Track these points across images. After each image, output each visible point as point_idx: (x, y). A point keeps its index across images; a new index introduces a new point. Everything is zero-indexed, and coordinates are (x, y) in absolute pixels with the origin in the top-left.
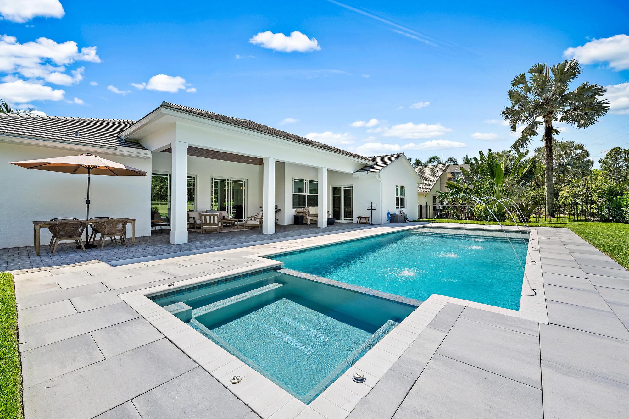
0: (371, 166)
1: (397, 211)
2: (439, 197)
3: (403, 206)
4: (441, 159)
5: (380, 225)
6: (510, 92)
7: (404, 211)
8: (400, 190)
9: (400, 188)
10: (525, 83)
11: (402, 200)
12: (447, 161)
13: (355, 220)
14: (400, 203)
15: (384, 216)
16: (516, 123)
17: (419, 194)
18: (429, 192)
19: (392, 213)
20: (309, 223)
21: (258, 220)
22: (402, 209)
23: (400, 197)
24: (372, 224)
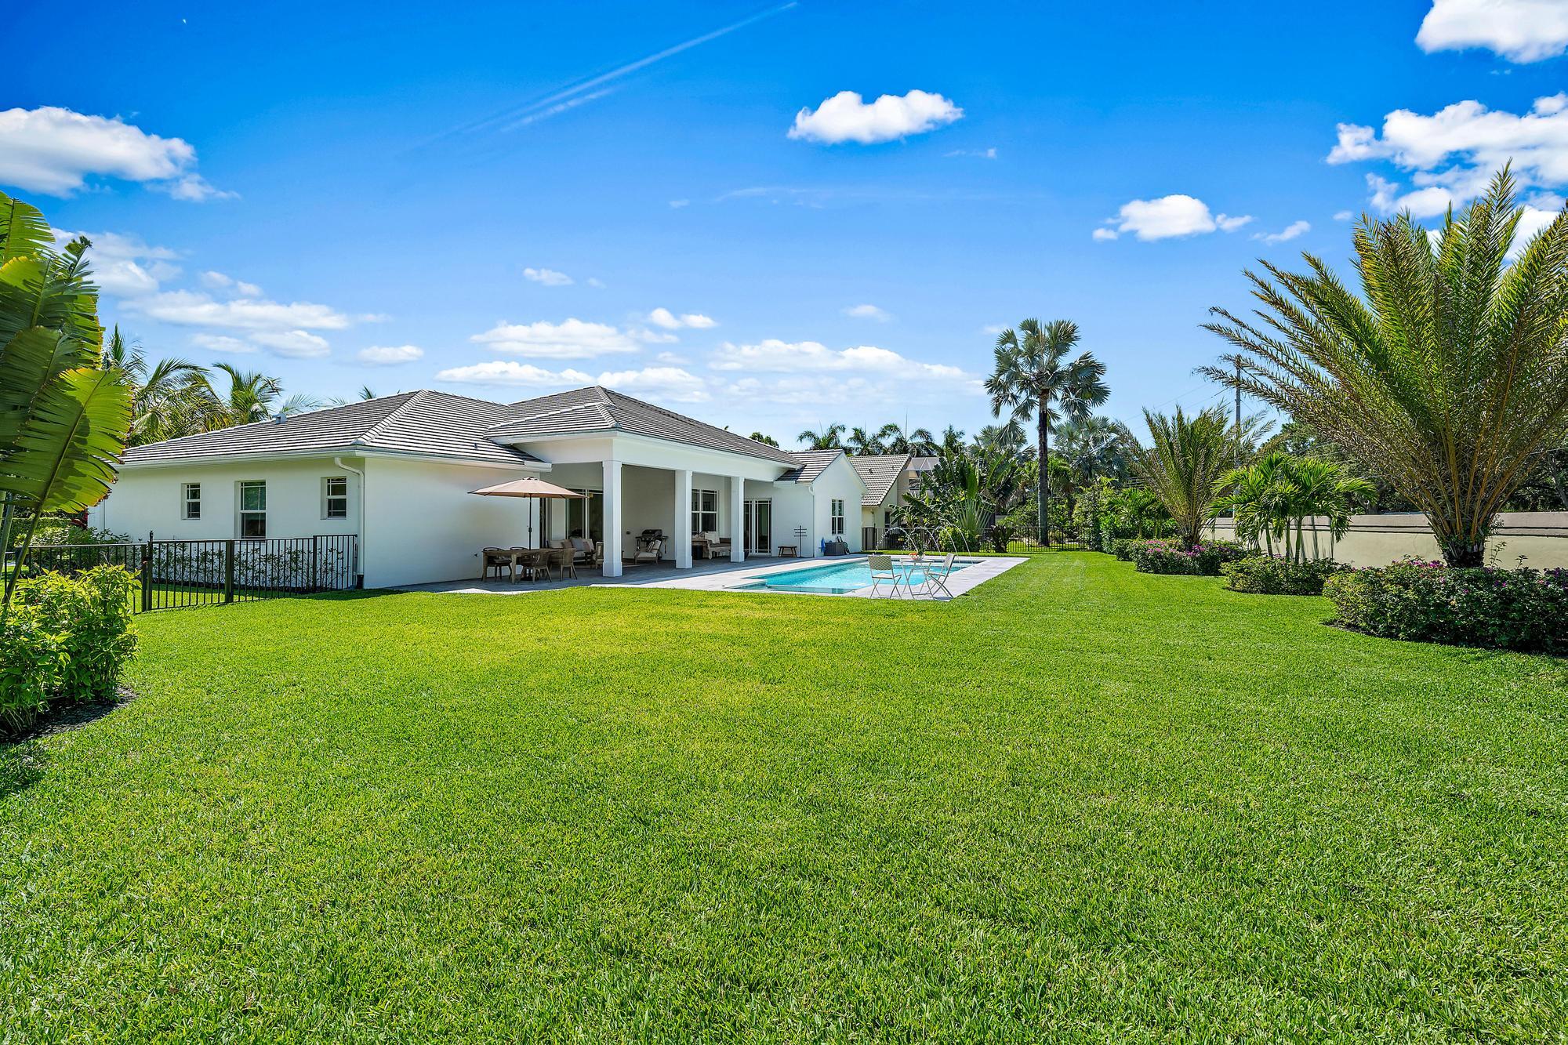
0: (798, 470)
1: (833, 539)
2: (894, 515)
3: (840, 531)
4: (903, 430)
5: (813, 557)
6: (997, 352)
7: (844, 538)
8: (837, 506)
9: (837, 503)
10: (1015, 342)
11: (840, 520)
12: (915, 436)
13: (775, 552)
14: (838, 525)
15: (818, 544)
16: (1000, 404)
17: (864, 508)
18: (879, 505)
19: (827, 540)
20: (710, 557)
21: (656, 552)
22: (840, 535)
23: (837, 516)
24: (801, 557)
